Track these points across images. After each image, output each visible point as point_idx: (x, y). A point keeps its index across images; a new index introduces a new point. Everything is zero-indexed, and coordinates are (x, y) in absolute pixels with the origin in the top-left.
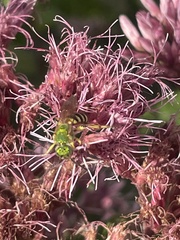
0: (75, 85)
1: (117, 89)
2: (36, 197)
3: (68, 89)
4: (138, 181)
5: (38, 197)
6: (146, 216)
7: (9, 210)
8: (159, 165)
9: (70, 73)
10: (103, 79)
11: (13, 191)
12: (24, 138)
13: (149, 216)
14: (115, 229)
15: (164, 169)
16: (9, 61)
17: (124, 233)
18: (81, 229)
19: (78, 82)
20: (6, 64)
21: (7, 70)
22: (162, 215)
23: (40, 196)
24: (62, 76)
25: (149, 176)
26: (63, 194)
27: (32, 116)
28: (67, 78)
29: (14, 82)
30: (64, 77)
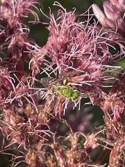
0: (66, 45)
1: (93, 47)
2: (41, 116)
3: (62, 48)
4: (105, 107)
5: (42, 116)
6: (110, 128)
7: (24, 124)
8: (118, 96)
9: (63, 37)
10: (84, 41)
11: (26, 113)
12: (34, 79)
13: (112, 127)
14: (90, 137)
15: (121, 99)
16: (24, 31)
17: (96, 139)
18: (68, 137)
19: (68, 43)
20: (23, 33)
21: (23, 36)
22: (120, 128)
23: (43, 115)
24: (58, 39)
25: (112, 103)
26: (58, 114)
27: (39, 65)
28: (61, 40)
29: (27, 44)
30: (60, 40)
